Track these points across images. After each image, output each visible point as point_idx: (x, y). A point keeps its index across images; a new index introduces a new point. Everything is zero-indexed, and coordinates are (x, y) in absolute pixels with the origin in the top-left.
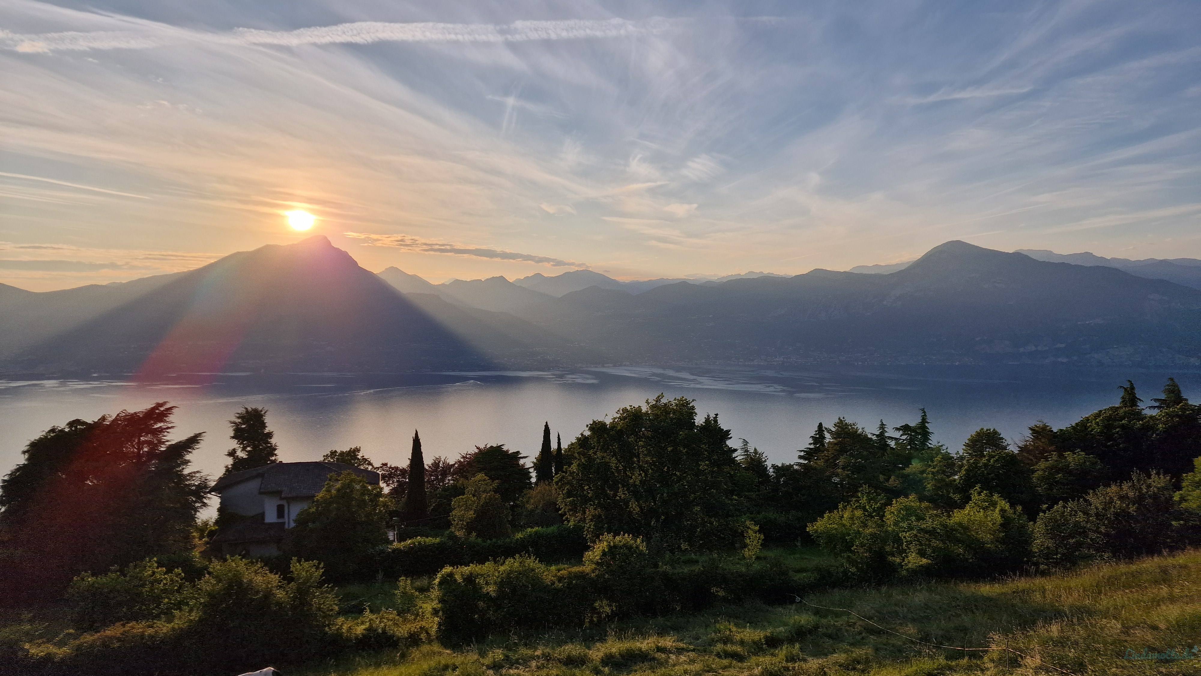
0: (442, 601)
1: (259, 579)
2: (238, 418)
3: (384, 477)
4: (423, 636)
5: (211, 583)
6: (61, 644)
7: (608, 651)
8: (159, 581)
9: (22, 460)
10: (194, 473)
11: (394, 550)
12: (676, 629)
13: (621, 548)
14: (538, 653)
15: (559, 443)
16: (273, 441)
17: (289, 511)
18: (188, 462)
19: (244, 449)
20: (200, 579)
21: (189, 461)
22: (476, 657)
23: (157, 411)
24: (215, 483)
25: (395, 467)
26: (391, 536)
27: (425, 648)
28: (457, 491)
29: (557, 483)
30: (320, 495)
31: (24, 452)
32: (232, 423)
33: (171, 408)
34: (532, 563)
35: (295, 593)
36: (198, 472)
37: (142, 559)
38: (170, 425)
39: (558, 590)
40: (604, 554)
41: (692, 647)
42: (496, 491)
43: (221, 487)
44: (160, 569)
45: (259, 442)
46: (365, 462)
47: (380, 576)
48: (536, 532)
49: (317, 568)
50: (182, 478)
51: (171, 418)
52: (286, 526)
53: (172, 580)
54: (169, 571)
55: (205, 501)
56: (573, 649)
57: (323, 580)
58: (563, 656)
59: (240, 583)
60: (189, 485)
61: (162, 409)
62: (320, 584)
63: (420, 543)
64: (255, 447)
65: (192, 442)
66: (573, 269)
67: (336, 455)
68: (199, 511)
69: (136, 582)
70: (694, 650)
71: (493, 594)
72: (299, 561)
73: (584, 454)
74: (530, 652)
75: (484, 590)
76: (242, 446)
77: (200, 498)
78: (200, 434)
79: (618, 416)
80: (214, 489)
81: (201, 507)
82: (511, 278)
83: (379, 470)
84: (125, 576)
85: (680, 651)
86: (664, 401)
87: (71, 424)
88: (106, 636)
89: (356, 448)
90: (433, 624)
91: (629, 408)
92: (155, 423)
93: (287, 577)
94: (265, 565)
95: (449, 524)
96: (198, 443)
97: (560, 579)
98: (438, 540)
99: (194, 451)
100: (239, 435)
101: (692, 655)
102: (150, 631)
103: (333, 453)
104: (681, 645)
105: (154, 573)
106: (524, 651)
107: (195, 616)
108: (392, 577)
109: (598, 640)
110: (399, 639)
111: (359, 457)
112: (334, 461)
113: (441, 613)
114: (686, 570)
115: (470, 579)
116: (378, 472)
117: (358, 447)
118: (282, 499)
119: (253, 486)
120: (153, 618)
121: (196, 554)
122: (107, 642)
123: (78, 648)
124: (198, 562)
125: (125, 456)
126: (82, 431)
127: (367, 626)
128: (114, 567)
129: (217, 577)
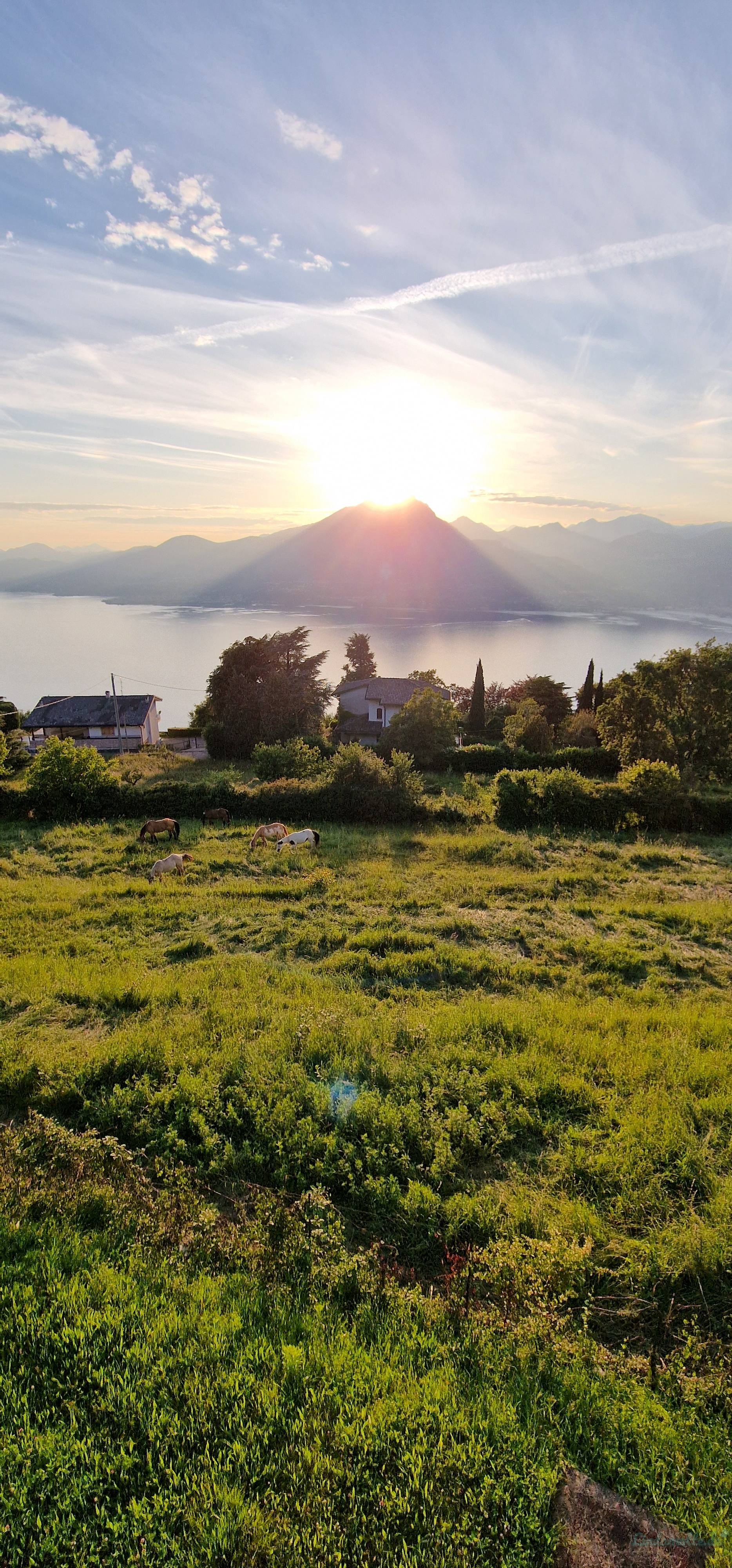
0: (499, 794)
1: (370, 760)
2: (350, 641)
3: (453, 694)
4: (483, 818)
5: (340, 759)
6: (252, 787)
7: (637, 853)
8: (305, 754)
9: (220, 663)
10: (322, 680)
11: (460, 752)
12: (701, 845)
13: (656, 772)
14: (577, 844)
15: (601, 679)
16: (374, 660)
17: (385, 713)
18: (318, 672)
19: (354, 665)
20: (332, 756)
22: (526, 839)
23: (299, 633)
24: (335, 688)
25: (460, 687)
26: (457, 740)
27: (486, 826)
28: (509, 711)
29: (600, 713)
30: (408, 704)
31: (221, 658)
33: (306, 631)
34: (574, 775)
35: (394, 773)
36: (324, 679)
37: (293, 737)
38: (306, 644)
39: (595, 800)
40: (640, 775)
41: (714, 861)
42: (542, 714)
43: (339, 692)
44: (305, 745)
45: (364, 660)
46: (439, 682)
47: (450, 769)
48: (574, 751)
49: (409, 758)
50: (314, 683)
51: (307, 639)
52: (383, 725)
53: (313, 754)
54: (310, 747)
55: (329, 701)
56: (607, 846)
57: (413, 767)
58: (598, 850)
59: (358, 762)
60: (319, 688)
61: (301, 631)
62: (411, 770)
63: (479, 749)
64: (361, 664)
65: (321, 657)
66: (629, 513)
68: (325, 708)
69: (291, 753)
70: (716, 864)
71: (540, 795)
72: (397, 751)
73: (628, 690)
74: (569, 843)
75: (533, 791)
76: (352, 662)
77: (327, 699)
79: (666, 656)
80: (334, 693)
81: (326, 705)
82: (566, 524)
83: (449, 689)
84: (285, 747)
85: (703, 862)
86: (715, 645)
87: (247, 639)
88: (277, 785)
89: (432, 670)
90: (492, 811)
91: (678, 651)
92: (298, 642)
93: (389, 761)
94: (372, 751)
95: (502, 737)
96: (325, 658)
97: (598, 791)
98: (494, 748)
99: (322, 664)
100: (350, 654)
101: (714, 867)
102: (302, 786)
103: (416, 673)
104: (704, 858)
105: (301, 747)
106: (564, 842)
107: (330, 780)
108: (459, 771)
109: (628, 843)
110: (466, 817)
111: (435, 677)
112: (417, 678)
113: (498, 803)
114: (715, 797)
115: (522, 782)
117: (434, 670)
118: (380, 704)
119: (362, 692)
120: (304, 777)
121: (324, 738)
122: (277, 790)
123: (262, 790)
124: (327, 744)
125: (278, 665)
126: (254, 645)
127: (443, 804)
128: (279, 741)
129: (343, 756)
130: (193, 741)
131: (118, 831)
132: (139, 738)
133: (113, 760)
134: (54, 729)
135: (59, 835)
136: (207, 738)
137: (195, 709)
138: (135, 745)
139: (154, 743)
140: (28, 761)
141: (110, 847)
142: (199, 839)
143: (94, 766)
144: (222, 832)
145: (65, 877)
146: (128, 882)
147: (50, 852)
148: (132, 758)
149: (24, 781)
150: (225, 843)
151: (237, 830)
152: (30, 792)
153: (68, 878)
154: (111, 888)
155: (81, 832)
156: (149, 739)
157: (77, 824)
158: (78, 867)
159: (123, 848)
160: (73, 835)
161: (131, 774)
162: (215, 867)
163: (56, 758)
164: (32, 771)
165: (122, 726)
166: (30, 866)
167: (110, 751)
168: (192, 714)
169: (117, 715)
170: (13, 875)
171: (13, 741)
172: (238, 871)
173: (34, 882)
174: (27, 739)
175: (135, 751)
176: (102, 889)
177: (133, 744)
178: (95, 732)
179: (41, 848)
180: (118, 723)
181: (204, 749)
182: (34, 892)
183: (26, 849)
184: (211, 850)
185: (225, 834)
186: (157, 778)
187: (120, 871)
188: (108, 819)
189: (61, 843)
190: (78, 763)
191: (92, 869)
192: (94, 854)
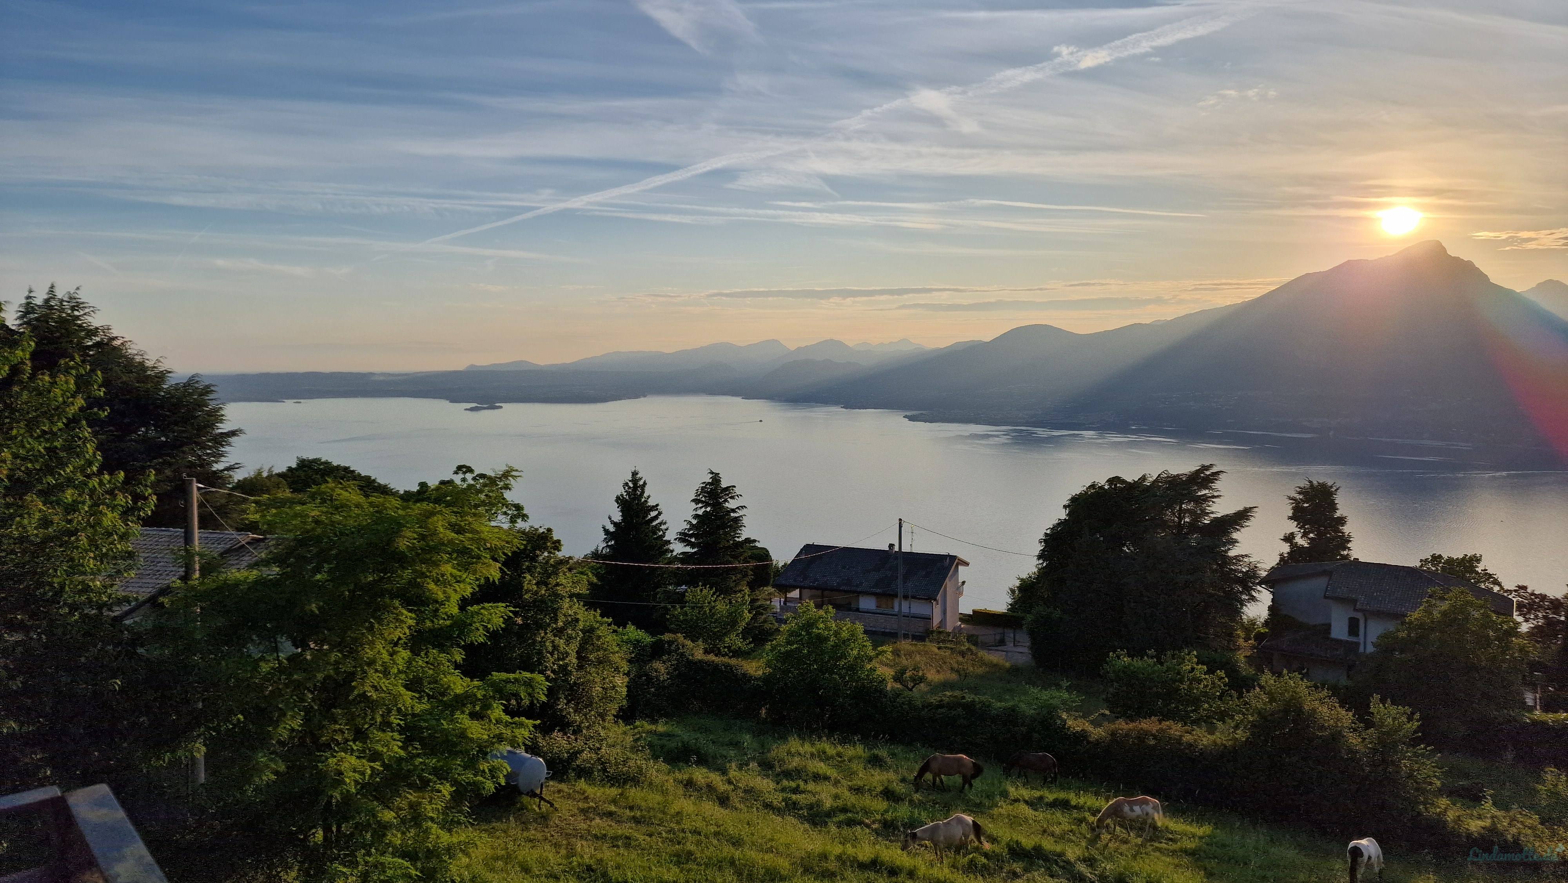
1: (1324, 710)
2: (1299, 493)
3: (1520, 606)
5: (1263, 700)
6: (1096, 724)
8: (1199, 681)
9: (1063, 515)
10: (1242, 556)
11: (1534, 723)
16: (1346, 529)
17: (1365, 628)
18: (1234, 542)
19: (1305, 535)
20: (1248, 692)
21: (1236, 541)
23: (1202, 475)
24: (1266, 573)
25: (1541, 595)
26: (1529, 698)
30: (1415, 615)
31: (1065, 507)
32: (1290, 498)
33: (1218, 473)
35: (1375, 743)
36: (1246, 556)
37: (1180, 649)
38: (1216, 494)
43: (1273, 580)
44: (1200, 666)
45: (1326, 528)
46: (1488, 579)
47: (1509, 756)
49: (1410, 719)
50: (1226, 560)
51: (1217, 485)
52: (1361, 649)
53: (1213, 683)
54: (1210, 671)
55: (1254, 593)
57: (1417, 737)
59: (1299, 710)
60: (1235, 570)
61: (1208, 473)
62: (1414, 742)
64: (1320, 535)
65: (1241, 517)
67: (1440, 562)
68: (1246, 606)
69: (1172, 675)
72: (1383, 701)
76: (1302, 531)
77: (1248, 589)
78: (1251, 508)
80: (1264, 582)
81: (1248, 601)
83: (1513, 595)
84: (1162, 664)
87: (1111, 481)
88: (1142, 729)
89: (1475, 556)
92: (1199, 490)
93: (1365, 718)
94: (1333, 695)
96: (1247, 519)
99: (1242, 530)
100: (1298, 515)
102: (1188, 738)
103: (1436, 558)
105: (1193, 669)
107: (1241, 735)
108: (1531, 763)
111: (1479, 570)
112: (1437, 570)
116: (1510, 597)
117: (1478, 555)
118: (1355, 610)
119: (1321, 583)
120: (1194, 722)
121: (1241, 657)
122: (1142, 736)
123: (1113, 734)
124: (1245, 668)
125: (1164, 525)
126: (1121, 489)
127: (1488, 823)
128: (1151, 652)
129: (1270, 694)
130: (1010, 634)
131: (875, 761)
132: (928, 619)
133: (884, 648)
134: (814, 592)
135: (793, 750)
136: (1032, 634)
137: (1018, 583)
138: (921, 630)
139: (949, 629)
140: (772, 634)
141: (860, 783)
142: (998, 798)
143: (855, 652)
144: (1037, 794)
145: (790, 819)
146: (877, 847)
147: (778, 775)
148: (913, 648)
149: (762, 662)
150: (1040, 815)
151: (1062, 795)
152: (767, 679)
153: (794, 821)
154: (850, 850)
155: (824, 753)
156: (943, 622)
157: (820, 738)
158: (811, 807)
159: (880, 789)
160: (812, 755)
161: (908, 674)
162: (1016, 852)
163: (808, 633)
164: (773, 648)
165: (906, 597)
166: (745, 791)
167: (884, 634)
168: (1013, 591)
169: (900, 581)
170: (723, 801)
171: (759, 603)
172: (1055, 868)
173: (746, 816)
174: (777, 603)
175: (920, 638)
176: (838, 849)
177: (918, 627)
178: (867, 603)
179: (766, 766)
180: (900, 593)
181: (1026, 650)
182: (745, 832)
183: (747, 765)
184: (1014, 821)
185: (1041, 798)
186: (946, 685)
187: (868, 826)
188: (864, 739)
189: (795, 763)
190: (836, 646)
191: (830, 813)
192: (834, 791)
